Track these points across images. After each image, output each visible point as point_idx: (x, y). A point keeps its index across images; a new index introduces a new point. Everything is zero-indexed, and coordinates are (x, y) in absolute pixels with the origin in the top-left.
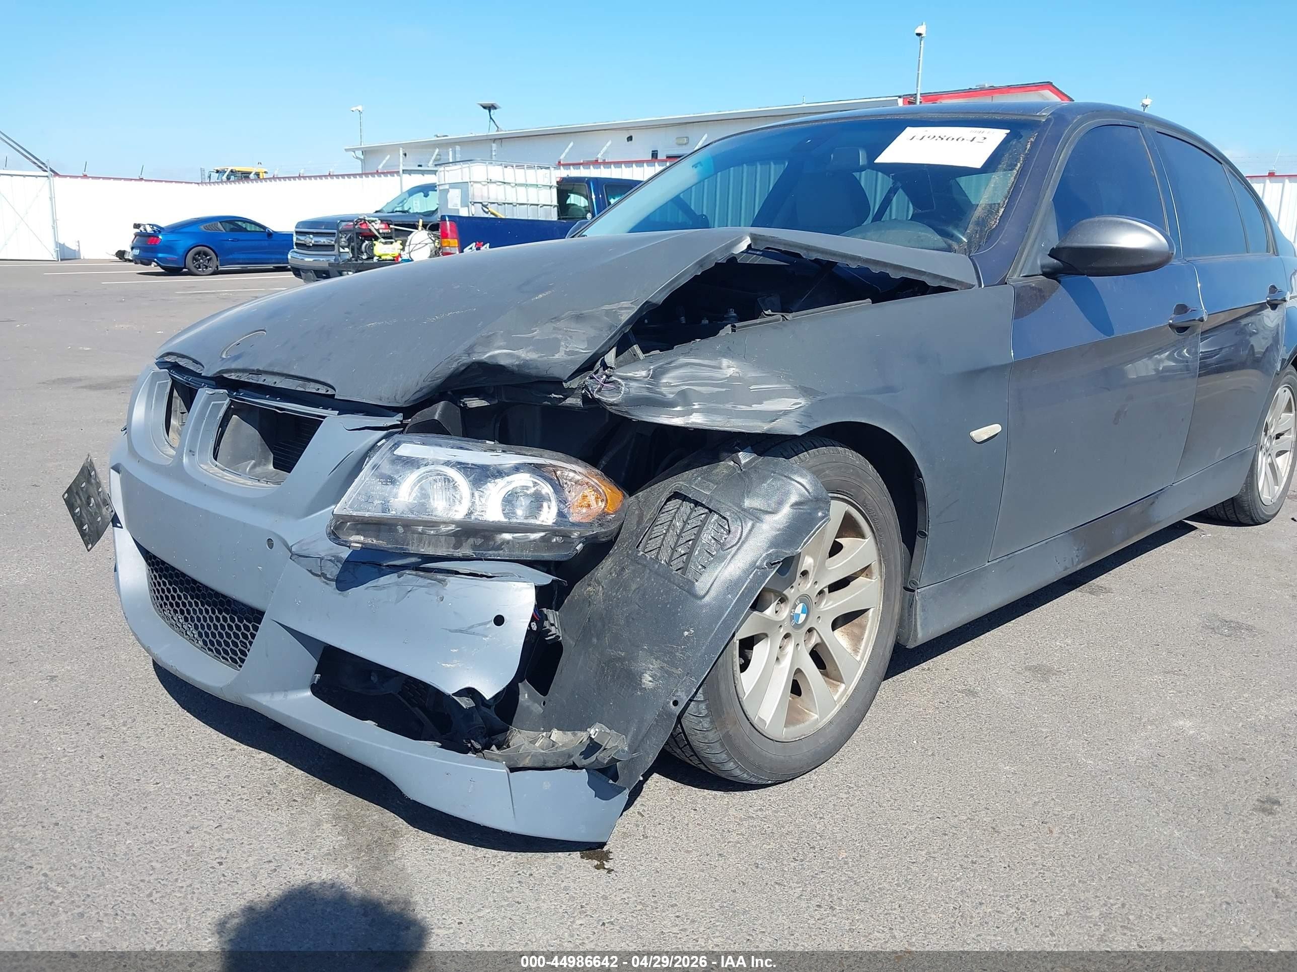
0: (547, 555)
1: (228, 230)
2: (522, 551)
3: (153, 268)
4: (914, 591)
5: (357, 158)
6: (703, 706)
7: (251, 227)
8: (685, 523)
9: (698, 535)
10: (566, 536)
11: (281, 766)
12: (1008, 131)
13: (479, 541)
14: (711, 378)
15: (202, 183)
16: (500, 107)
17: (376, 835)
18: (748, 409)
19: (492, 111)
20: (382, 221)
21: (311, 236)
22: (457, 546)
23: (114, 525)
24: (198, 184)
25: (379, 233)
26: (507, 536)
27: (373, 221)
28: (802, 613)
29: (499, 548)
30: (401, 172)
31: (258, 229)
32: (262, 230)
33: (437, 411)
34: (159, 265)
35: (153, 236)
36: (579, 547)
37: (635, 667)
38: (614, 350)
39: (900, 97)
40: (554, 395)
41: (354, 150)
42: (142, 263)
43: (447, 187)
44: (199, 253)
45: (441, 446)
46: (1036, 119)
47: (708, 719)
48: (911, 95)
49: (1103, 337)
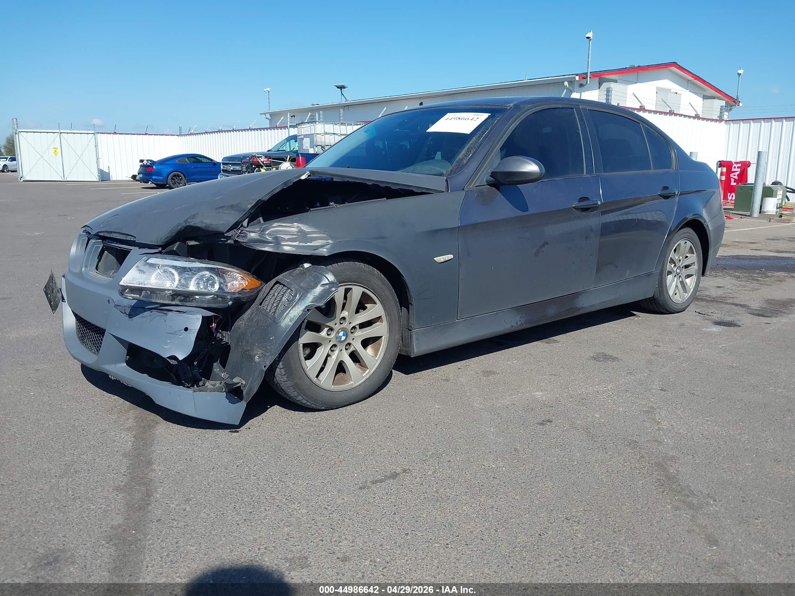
0: (213, 306)
1: (191, 162)
2: (202, 303)
3: (150, 184)
4: (411, 330)
5: (267, 118)
6: (283, 370)
7: (204, 160)
8: (279, 293)
9: (281, 298)
10: (224, 298)
11: (121, 401)
12: (490, 114)
13: (182, 298)
14: (288, 232)
15: (180, 135)
16: (347, 87)
17: (149, 423)
18: (306, 245)
19: (343, 90)
20: (266, 157)
21: (230, 165)
22: (173, 300)
23: (63, 301)
24: (178, 135)
25: (263, 164)
26: (197, 297)
27: (260, 157)
28: (343, 335)
29: (191, 301)
30: (289, 126)
31: (208, 161)
32: (210, 161)
33: (175, 247)
34: (153, 183)
35: (150, 167)
36: (230, 303)
37: (253, 353)
38: (247, 220)
39: (577, 75)
40: (222, 239)
41: (265, 114)
42: (144, 182)
43: (303, 137)
44: (175, 176)
45: (166, 259)
46: (506, 108)
47: (286, 376)
48: (584, 74)
49: (520, 213)
